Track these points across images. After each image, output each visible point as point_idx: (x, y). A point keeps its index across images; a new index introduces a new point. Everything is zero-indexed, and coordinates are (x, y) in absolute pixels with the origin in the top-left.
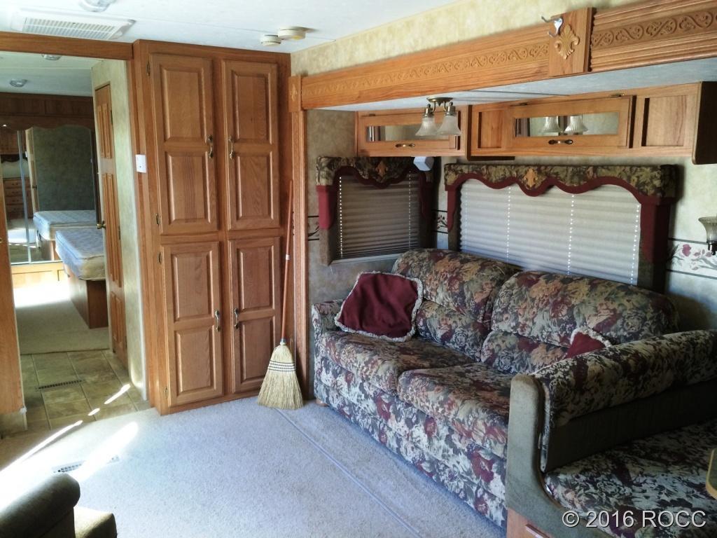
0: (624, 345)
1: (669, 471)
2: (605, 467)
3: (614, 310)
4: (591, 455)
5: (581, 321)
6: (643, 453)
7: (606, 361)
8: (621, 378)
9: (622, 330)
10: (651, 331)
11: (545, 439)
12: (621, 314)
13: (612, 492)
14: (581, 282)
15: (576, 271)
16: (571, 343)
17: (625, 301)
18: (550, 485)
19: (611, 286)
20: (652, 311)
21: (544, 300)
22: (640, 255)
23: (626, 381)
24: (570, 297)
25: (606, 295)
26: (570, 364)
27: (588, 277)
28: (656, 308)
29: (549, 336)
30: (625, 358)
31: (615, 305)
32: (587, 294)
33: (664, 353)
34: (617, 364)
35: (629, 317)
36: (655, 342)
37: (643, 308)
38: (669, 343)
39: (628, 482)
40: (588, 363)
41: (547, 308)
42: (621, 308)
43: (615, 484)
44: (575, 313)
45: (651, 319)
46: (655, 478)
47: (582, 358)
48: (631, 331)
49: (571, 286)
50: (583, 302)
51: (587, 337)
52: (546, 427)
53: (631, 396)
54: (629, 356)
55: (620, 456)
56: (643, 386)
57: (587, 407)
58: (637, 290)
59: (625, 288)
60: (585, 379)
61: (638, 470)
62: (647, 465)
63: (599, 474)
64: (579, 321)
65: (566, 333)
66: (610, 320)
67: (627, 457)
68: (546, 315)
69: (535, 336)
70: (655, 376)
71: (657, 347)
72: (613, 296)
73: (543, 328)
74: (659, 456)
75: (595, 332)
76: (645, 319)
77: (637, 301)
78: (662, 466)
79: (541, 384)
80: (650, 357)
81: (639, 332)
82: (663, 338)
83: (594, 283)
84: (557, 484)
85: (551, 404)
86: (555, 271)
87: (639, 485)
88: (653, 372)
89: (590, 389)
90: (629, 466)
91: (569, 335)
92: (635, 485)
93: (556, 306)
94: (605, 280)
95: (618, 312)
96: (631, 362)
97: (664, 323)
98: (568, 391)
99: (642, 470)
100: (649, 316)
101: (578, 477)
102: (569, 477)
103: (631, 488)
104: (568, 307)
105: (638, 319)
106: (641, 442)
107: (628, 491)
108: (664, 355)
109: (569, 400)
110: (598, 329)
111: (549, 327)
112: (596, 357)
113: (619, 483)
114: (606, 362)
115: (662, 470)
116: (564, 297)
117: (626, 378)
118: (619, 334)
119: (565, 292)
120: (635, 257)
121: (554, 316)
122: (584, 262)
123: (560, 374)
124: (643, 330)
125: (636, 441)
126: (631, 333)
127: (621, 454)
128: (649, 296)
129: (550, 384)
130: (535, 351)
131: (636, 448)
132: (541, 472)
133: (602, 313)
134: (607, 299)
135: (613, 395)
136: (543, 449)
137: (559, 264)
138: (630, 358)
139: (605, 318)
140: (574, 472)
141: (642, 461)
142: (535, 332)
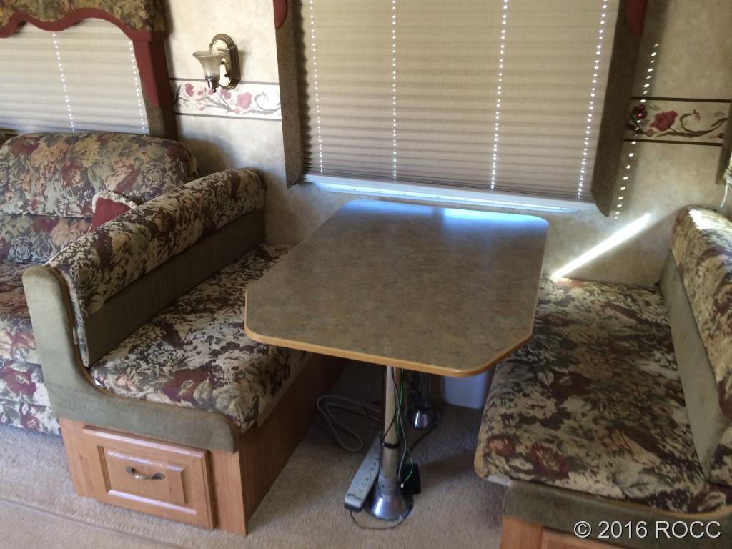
0: (148, 204)
1: (215, 319)
2: (154, 336)
3: (131, 166)
4: (138, 329)
5: (99, 185)
6: (189, 308)
7: (131, 226)
8: (150, 241)
9: (144, 187)
10: (173, 182)
11: (80, 332)
12: (139, 169)
13: (165, 361)
14: (88, 139)
15: (81, 126)
16: (94, 211)
17: (140, 153)
18: (99, 377)
19: (122, 140)
20: (170, 160)
21: (51, 167)
22: (145, 100)
23: (156, 242)
24: (81, 159)
25: (119, 150)
26: (91, 240)
27: (96, 132)
28: (174, 156)
29: (68, 208)
30: (149, 218)
31: (131, 161)
32: (98, 154)
33: (188, 204)
34: (143, 227)
35: (148, 172)
36: (178, 194)
37: (161, 159)
38: (191, 192)
39: (178, 344)
40: (111, 234)
41: (57, 176)
42: (137, 163)
43: (167, 351)
44: (90, 177)
45: (171, 169)
46: (203, 331)
47: (103, 229)
48: (154, 186)
49: (79, 146)
50: (96, 163)
51: (109, 201)
52: (78, 319)
53: (165, 257)
54: (154, 215)
55: (167, 319)
56: (175, 243)
57: (121, 283)
58: (149, 139)
59: (137, 138)
60: (110, 253)
61: (187, 327)
62: (194, 319)
63: (149, 347)
64: (96, 185)
65: (86, 201)
66: (129, 178)
67: (174, 318)
68: (58, 185)
69: (51, 212)
70: (184, 229)
71: (181, 199)
72: (127, 151)
73: (58, 201)
74: (204, 306)
75: (117, 195)
76: (164, 171)
77: (153, 153)
78: (209, 316)
79: (60, 273)
80: (176, 211)
81: (162, 185)
82: (184, 188)
83: (104, 138)
84: (106, 374)
85: (77, 293)
86: (56, 130)
87: (190, 343)
88: (181, 225)
89: (120, 261)
90: (178, 327)
91: (90, 203)
92: (186, 344)
93: (66, 172)
94: (115, 134)
95: (136, 168)
96: (157, 221)
97: (183, 171)
98: (94, 272)
99: (190, 327)
100: (168, 166)
101: (127, 358)
102: (118, 362)
103: (183, 349)
104: (82, 172)
105: (158, 172)
106: (186, 297)
107: (180, 353)
108: (189, 206)
109: (98, 281)
110: (119, 191)
111: (65, 198)
112: (118, 225)
113: (170, 348)
114: (131, 228)
115: (209, 319)
116: (73, 160)
117: (156, 239)
118: (142, 191)
119: (72, 153)
120: (140, 102)
121: (67, 185)
122: (88, 115)
123: (80, 255)
124: (165, 183)
125: (181, 298)
126: (154, 188)
127: (168, 316)
128: (164, 145)
129: (71, 270)
130: (55, 229)
131: (181, 305)
132: (86, 368)
133: (120, 173)
134: (121, 155)
135: (146, 261)
136: (81, 343)
137: (59, 121)
138: (155, 217)
139: (123, 177)
140: (122, 354)
141: (190, 317)
142: (50, 207)
